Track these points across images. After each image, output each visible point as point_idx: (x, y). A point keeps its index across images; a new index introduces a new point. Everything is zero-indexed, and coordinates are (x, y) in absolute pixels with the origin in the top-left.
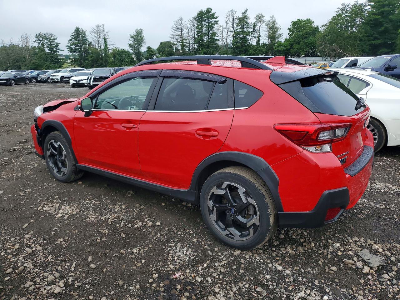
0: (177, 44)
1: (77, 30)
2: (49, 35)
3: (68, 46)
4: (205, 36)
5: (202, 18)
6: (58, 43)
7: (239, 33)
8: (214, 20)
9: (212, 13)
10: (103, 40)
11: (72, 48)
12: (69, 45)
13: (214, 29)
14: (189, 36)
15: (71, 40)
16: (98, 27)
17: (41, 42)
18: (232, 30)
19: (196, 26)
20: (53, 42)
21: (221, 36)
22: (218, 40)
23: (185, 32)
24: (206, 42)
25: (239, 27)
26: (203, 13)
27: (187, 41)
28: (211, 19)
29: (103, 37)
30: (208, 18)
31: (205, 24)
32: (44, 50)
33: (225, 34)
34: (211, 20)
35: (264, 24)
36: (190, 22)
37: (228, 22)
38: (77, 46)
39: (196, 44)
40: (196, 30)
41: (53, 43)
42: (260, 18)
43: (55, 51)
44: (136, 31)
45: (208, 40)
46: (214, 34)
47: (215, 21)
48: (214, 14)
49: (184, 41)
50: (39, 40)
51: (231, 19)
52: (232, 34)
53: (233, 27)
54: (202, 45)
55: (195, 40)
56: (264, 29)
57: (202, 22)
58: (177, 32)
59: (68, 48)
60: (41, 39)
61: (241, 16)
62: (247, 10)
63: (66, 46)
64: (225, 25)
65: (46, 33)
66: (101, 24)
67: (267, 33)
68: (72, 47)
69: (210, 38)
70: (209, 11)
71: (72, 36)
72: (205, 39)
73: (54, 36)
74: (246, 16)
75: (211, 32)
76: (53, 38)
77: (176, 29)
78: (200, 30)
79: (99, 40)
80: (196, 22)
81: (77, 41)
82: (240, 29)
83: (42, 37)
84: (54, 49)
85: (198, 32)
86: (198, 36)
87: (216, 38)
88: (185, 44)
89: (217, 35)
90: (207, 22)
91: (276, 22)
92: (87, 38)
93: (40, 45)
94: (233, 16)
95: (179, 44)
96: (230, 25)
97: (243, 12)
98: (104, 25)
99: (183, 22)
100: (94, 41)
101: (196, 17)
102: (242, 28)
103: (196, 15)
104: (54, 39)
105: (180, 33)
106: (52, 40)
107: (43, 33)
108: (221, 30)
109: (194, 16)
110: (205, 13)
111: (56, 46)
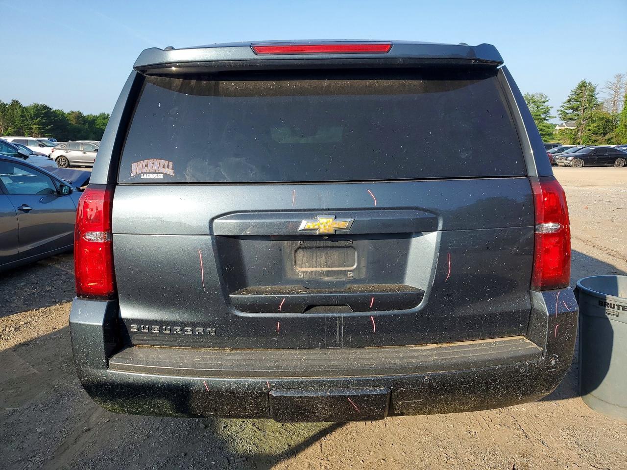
2: (538, 96)
3: (561, 111)
6: (549, 107)
10: (623, 99)
11: (567, 113)
12: (563, 109)
15: (570, 101)
16: (618, 77)
38: (576, 109)
41: (542, 107)
43: (543, 119)
59: (560, 114)
63: (558, 110)
65: (534, 93)
66: (624, 73)
68: (567, 111)
71: (571, 96)
73: (546, 97)
76: (543, 100)
79: (616, 99)
81: (578, 103)
84: (543, 116)
92: (596, 96)
100: (606, 100)
104: (544, 103)
106: (540, 104)
111: (546, 112)
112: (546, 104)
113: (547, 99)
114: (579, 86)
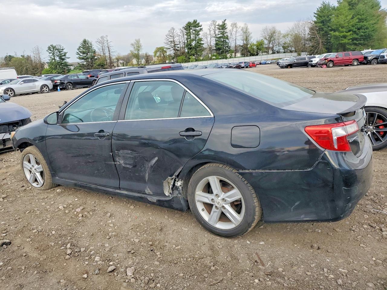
0: (170, 48)
1: (85, 41)
2: (58, 46)
4: (193, 41)
5: (190, 27)
6: (66, 52)
7: (220, 37)
8: (199, 28)
9: (197, 23)
10: (107, 48)
13: (200, 36)
14: (180, 42)
16: (102, 37)
17: (52, 52)
18: (214, 36)
19: (185, 33)
20: (62, 51)
21: (206, 40)
22: (203, 44)
23: (176, 39)
24: (194, 46)
25: (220, 33)
26: (190, 23)
27: (178, 46)
28: (197, 27)
29: (107, 46)
30: (195, 27)
31: (192, 32)
32: (54, 59)
33: (209, 39)
34: (197, 29)
35: (240, 30)
36: (181, 31)
37: (211, 30)
38: (84, 53)
39: (186, 48)
40: (186, 37)
41: (62, 53)
42: (234, 25)
43: (63, 59)
44: (136, 40)
45: (196, 44)
46: (200, 40)
47: (201, 29)
48: (199, 24)
49: (176, 46)
50: (51, 51)
51: (213, 27)
52: (214, 39)
53: (215, 33)
54: (191, 48)
55: (184, 45)
56: (239, 34)
57: (189, 30)
58: (170, 39)
60: (52, 50)
61: (221, 24)
62: (225, 20)
64: (208, 33)
65: (56, 45)
66: (105, 36)
67: (242, 37)
69: (197, 43)
70: (195, 22)
71: (80, 46)
72: (193, 44)
73: (63, 47)
74: (225, 24)
75: (197, 38)
76: (62, 48)
77: (169, 37)
78: (189, 37)
79: (103, 48)
80: (184, 31)
81: (84, 50)
82: (221, 34)
83: (53, 49)
84: (63, 57)
85: (187, 39)
86: (188, 41)
87: (202, 42)
88: (176, 48)
89: (202, 40)
90: (194, 30)
91: (248, 27)
92: (93, 47)
93: (51, 54)
94: (215, 25)
95: (172, 48)
96: (212, 32)
97: (223, 21)
98: (107, 36)
99: (175, 31)
100: (99, 49)
101: (186, 26)
102: (223, 33)
103: (185, 25)
104: (63, 49)
105: (172, 40)
106: (61, 51)
107: (54, 45)
108: (206, 36)
109: (183, 26)
110: (192, 23)
111: (65, 55)
112: (64, 50)
113: (64, 48)
114: (84, 41)
